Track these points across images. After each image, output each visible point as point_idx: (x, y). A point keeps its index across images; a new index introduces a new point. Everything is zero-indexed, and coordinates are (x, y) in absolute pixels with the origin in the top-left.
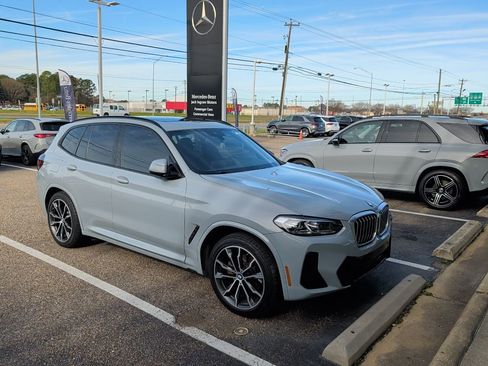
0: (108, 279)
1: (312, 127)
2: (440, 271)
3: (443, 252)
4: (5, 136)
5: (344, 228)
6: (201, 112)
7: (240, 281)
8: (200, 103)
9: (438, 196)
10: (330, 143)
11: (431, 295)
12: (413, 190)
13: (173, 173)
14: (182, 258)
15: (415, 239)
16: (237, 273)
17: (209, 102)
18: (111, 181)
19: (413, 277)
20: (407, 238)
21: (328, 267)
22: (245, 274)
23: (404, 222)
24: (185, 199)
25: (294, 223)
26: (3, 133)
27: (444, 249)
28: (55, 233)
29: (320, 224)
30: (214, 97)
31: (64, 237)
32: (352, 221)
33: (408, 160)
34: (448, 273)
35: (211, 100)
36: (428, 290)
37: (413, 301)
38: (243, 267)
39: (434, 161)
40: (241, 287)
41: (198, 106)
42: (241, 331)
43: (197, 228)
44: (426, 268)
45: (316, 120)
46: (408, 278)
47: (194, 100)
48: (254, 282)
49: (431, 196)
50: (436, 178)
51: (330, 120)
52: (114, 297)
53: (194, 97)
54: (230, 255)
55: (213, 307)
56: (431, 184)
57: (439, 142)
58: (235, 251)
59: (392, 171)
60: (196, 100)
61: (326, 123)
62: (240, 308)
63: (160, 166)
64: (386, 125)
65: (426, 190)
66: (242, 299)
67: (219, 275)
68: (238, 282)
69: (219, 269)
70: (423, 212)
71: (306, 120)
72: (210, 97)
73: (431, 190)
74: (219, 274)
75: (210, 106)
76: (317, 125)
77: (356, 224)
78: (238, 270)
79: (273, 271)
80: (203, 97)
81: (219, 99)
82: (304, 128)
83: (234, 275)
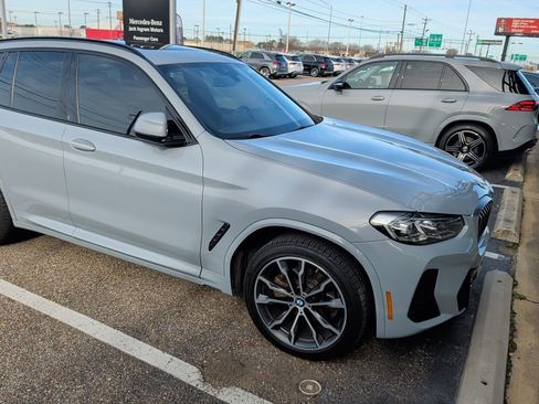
0: (69, 303)
1: (273, 67)
2: (513, 260)
3: (507, 232)
5: (466, 228)
7: (301, 309)
8: (141, 30)
9: (462, 156)
11: (525, 298)
13: (175, 136)
14: (194, 270)
16: (295, 297)
17: (153, 30)
18: (63, 146)
22: (308, 300)
24: (203, 181)
27: (508, 229)
30: (160, 23)
32: (475, 216)
33: (428, 113)
34: (523, 261)
35: (155, 27)
36: (517, 291)
37: (511, 311)
39: (460, 113)
40: (301, 317)
41: (138, 34)
42: (310, 387)
43: (226, 227)
44: (495, 256)
45: (278, 58)
46: (496, 277)
47: (132, 26)
48: (325, 312)
50: (461, 134)
51: (294, 58)
52: (89, 339)
53: (132, 21)
54: (284, 270)
55: (252, 345)
56: (455, 141)
57: (466, 90)
58: (292, 265)
60: (136, 26)
61: (289, 62)
62: (299, 346)
64: (402, 66)
65: (449, 148)
67: (262, 299)
68: (295, 310)
69: (263, 289)
71: (266, 58)
72: (153, 22)
73: (452, 149)
74: (262, 296)
75: (155, 35)
76: (279, 64)
78: (297, 292)
80: (145, 22)
81: (166, 26)
82: (264, 67)
83: (290, 299)
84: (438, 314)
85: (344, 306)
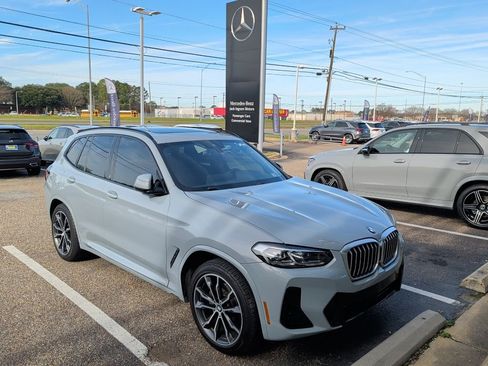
0: (94, 300)
1: (356, 134)
2: (467, 306)
3: (474, 282)
4: (48, 143)
5: (334, 260)
6: (239, 119)
7: (220, 313)
8: (238, 109)
9: (479, 213)
10: (360, 153)
11: (449, 336)
12: (450, 205)
14: (164, 281)
15: (443, 264)
16: (216, 304)
17: (246, 109)
18: (103, 195)
19: (429, 314)
20: (435, 262)
21: (313, 305)
22: (224, 306)
23: (435, 243)
25: (274, 252)
26: (46, 139)
27: (475, 280)
28: (58, 244)
29: (305, 255)
30: (252, 104)
31: (65, 251)
32: (344, 252)
33: (443, 174)
34: (476, 309)
35: (248, 107)
36: (447, 331)
37: (425, 344)
38: (222, 298)
39: (474, 174)
40: (220, 319)
41: (236, 112)
43: (178, 251)
44: (450, 301)
45: (361, 126)
46: (423, 315)
47: (232, 107)
49: (470, 213)
50: (477, 193)
51: (376, 125)
53: (232, 103)
54: (209, 284)
56: (471, 199)
57: (481, 153)
58: (213, 279)
59: (426, 185)
60: (235, 106)
61: (371, 129)
62: (220, 343)
63: (144, 181)
64: (421, 133)
65: (466, 206)
66: (221, 333)
67: (199, 305)
68: (217, 314)
69: (199, 298)
70: (460, 231)
71: (350, 126)
72: (247, 103)
73: (470, 207)
74: (198, 302)
75: (248, 113)
76: (362, 131)
77: (349, 254)
78: (218, 301)
79: (251, 306)
80: (241, 104)
81: (257, 106)
82: (347, 134)
83: (214, 306)
84: (311, 325)
85: (240, 312)
